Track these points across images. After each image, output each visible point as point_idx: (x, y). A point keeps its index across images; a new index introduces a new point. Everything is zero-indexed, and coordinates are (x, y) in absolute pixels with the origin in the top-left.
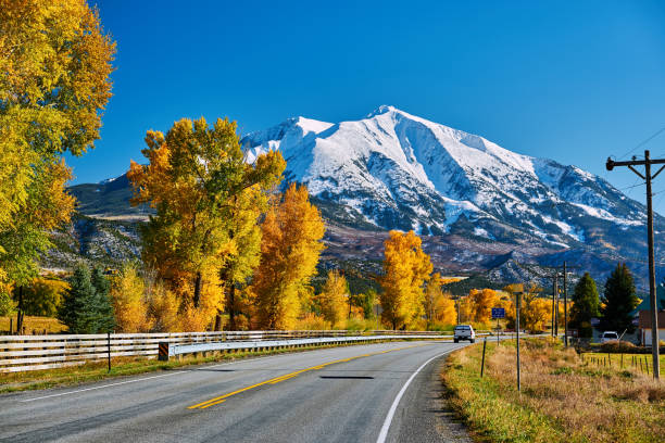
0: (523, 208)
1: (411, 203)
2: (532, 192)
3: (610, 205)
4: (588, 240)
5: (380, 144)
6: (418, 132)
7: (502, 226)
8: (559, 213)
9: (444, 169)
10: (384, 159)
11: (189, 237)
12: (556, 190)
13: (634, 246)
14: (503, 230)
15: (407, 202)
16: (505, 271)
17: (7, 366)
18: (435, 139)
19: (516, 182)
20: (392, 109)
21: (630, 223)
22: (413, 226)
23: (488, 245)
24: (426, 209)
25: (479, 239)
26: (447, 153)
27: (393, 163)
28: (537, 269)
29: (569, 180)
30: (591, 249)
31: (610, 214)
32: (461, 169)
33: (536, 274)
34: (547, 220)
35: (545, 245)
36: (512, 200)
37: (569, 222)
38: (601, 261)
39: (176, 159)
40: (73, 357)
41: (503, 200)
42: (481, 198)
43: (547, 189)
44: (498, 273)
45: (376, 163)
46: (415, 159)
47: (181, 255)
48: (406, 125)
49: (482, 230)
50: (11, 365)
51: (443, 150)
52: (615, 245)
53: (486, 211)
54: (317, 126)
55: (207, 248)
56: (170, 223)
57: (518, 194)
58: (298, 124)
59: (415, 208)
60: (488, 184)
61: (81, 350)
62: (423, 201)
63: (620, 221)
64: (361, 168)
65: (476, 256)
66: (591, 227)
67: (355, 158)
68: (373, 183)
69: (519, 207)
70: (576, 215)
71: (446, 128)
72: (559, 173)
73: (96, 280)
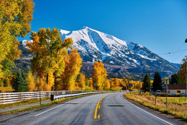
0: (124, 55)
1: (92, 54)
2: (126, 51)
3: (148, 55)
4: (142, 64)
5: (84, 37)
6: (94, 34)
7: (118, 60)
8: (134, 57)
9: (102, 44)
10: (85, 41)
11: (45, 63)
12: (133, 51)
13: (154, 66)
14: (118, 62)
15: (91, 54)
16: (119, 73)
17: (2, 102)
18: (99, 36)
19: (121, 48)
20: (87, 27)
21: (153, 60)
22: (93, 60)
23: (114, 66)
24: (96, 56)
25: (111, 64)
26: (102, 40)
27: (87, 43)
28: (128, 73)
29: (136, 48)
30: (142, 67)
31: (147, 57)
32: (106, 45)
33: (127, 74)
34: (130, 59)
35: (130, 66)
36: (120, 53)
37: (136, 59)
38: (145, 70)
39: (41, 40)
40: (19, 99)
41: (118, 53)
42: (112, 53)
43: (130, 50)
44: (117, 74)
45: (82, 43)
46: (93, 41)
47: (43, 68)
48: (91, 32)
49: (112, 62)
50: (3, 102)
51: (101, 39)
52: (149, 66)
53: (113, 56)
54: (66, 32)
55: (50, 66)
56: (39, 59)
57: (122, 51)
58: (60, 31)
59: (93, 55)
60: (114, 49)
61: (21, 97)
62: (96, 53)
63: (150, 59)
64: (78, 44)
65: (110, 69)
66: (142, 61)
67: (77, 41)
68: (82, 48)
69: (122, 55)
70: (138, 57)
71: (102, 33)
72: (134, 46)
73: (23, 76)
